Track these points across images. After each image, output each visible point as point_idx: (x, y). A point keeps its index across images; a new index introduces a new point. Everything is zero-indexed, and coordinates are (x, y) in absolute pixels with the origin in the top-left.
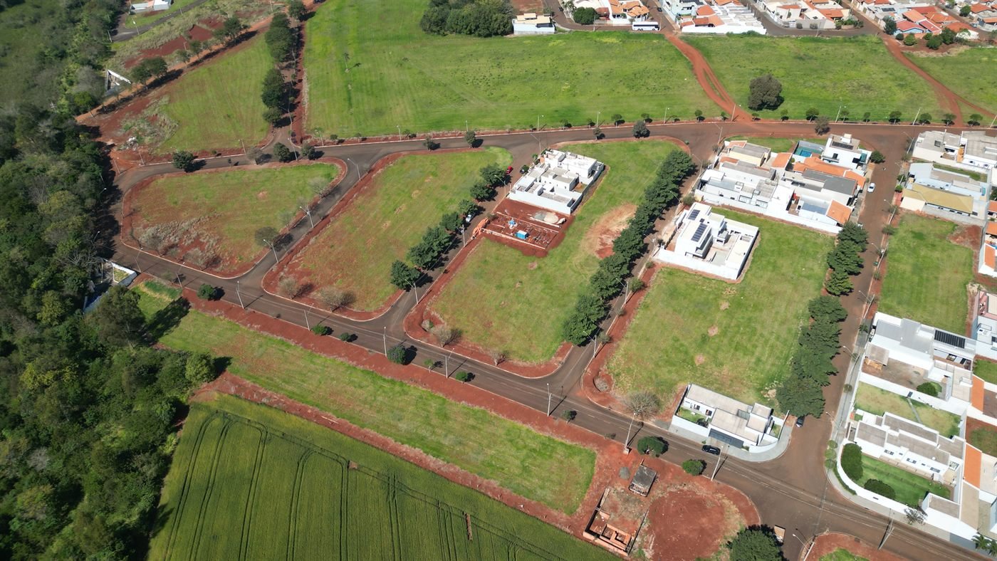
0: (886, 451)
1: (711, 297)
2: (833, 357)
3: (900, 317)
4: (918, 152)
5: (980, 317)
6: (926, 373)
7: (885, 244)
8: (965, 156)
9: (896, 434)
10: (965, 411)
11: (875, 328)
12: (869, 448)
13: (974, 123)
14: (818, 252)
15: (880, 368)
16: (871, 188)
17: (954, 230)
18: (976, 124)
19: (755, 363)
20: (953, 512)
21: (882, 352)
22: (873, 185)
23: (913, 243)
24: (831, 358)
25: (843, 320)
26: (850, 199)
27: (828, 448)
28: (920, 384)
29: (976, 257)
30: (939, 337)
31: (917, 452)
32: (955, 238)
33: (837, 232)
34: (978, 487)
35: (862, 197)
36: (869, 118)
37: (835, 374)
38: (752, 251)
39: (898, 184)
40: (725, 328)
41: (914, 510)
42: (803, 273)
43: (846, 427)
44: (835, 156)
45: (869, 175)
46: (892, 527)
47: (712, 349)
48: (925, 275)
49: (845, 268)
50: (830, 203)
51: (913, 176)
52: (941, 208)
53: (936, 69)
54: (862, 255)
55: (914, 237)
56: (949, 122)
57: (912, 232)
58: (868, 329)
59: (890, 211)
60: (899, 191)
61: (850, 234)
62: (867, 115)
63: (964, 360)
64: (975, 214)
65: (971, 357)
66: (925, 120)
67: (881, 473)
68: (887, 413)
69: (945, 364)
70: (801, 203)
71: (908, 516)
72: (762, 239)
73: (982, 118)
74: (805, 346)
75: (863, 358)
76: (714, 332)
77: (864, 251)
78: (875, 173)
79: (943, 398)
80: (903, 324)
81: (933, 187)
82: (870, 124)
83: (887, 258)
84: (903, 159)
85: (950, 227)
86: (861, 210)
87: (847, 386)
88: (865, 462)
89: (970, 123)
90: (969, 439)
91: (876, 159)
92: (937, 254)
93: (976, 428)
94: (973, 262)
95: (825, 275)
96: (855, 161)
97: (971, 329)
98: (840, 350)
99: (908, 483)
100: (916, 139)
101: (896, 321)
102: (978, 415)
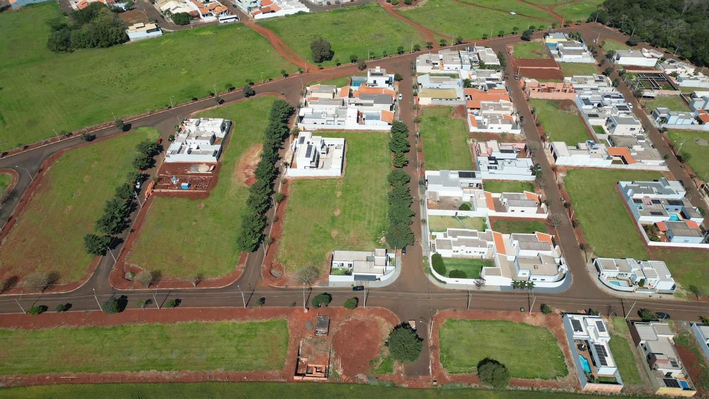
0: (454, 251)
1: (329, 191)
2: (410, 205)
3: (438, 170)
4: (419, 69)
5: (478, 157)
6: (461, 198)
7: (418, 129)
8: (444, 65)
9: (456, 239)
10: (487, 214)
11: (427, 181)
12: (445, 253)
13: (443, 45)
14: (383, 144)
15: (437, 204)
16: (400, 97)
17: (451, 110)
18: (444, 45)
19: (368, 224)
20: (497, 273)
21: (435, 194)
22: (400, 95)
23: (432, 124)
24: (409, 206)
25: (409, 182)
26: (391, 106)
27: (424, 261)
28: (460, 205)
29: (467, 123)
30: (462, 175)
31: (470, 246)
32: (453, 115)
33: (390, 129)
34: (505, 254)
35: (397, 103)
36: (387, 54)
37: (414, 216)
38: (345, 155)
39: (414, 91)
40: (344, 208)
41: (478, 280)
42: (379, 160)
43: (429, 245)
44: (375, 82)
45: (397, 89)
46: (471, 295)
47: (340, 224)
48: (444, 142)
49: (400, 149)
50: (380, 112)
51: (421, 84)
52: (441, 99)
53: (414, 17)
54: (407, 139)
55: (432, 121)
56: (430, 47)
57: (430, 118)
58: (424, 182)
59: (414, 108)
60: (416, 95)
61: (398, 128)
62: (385, 52)
63: (477, 184)
64: (459, 98)
65: (480, 182)
66: (417, 49)
67: (455, 265)
68: (448, 229)
69: (469, 190)
70: (364, 116)
71: (477, 285)
72: (349, 145)
73: (446, 41)
74: (393, 204)
75: (426, 201)
76: (337, 213)
77: (407, 136)
78: (399, 87)
79: (474, 210)
80: (441, 173)
81: (433, 88)
82: (388, 57)
83: (421, 137)
84: (412, 75)
85: (449, 109)
86: (399, 112)
87: (422, 220)
88: (445, 262)
89: (441, 45)
90: (493, 229)
91: (398, 79)
92: (446, 127)
93: (495, 222)
94: (466, 128)
95: (391, 157)
96: (387, 82)
97: (475, 166)
98: (413, 200)
99: (471, 266)
100: (416, 61)
101: (436, 173)
102: (494, 213)
